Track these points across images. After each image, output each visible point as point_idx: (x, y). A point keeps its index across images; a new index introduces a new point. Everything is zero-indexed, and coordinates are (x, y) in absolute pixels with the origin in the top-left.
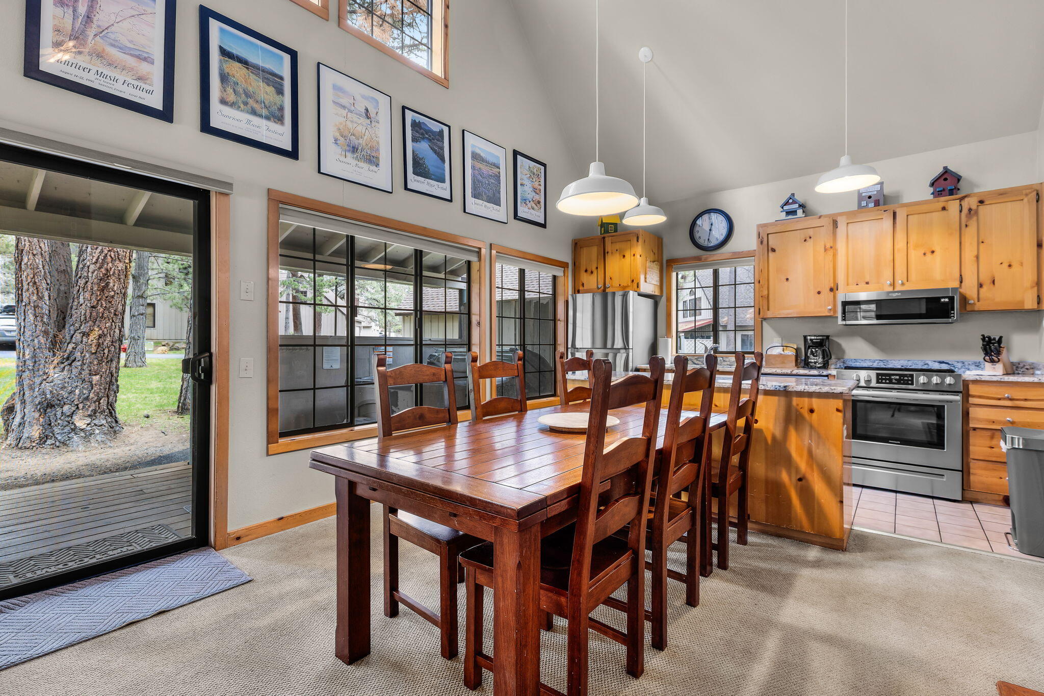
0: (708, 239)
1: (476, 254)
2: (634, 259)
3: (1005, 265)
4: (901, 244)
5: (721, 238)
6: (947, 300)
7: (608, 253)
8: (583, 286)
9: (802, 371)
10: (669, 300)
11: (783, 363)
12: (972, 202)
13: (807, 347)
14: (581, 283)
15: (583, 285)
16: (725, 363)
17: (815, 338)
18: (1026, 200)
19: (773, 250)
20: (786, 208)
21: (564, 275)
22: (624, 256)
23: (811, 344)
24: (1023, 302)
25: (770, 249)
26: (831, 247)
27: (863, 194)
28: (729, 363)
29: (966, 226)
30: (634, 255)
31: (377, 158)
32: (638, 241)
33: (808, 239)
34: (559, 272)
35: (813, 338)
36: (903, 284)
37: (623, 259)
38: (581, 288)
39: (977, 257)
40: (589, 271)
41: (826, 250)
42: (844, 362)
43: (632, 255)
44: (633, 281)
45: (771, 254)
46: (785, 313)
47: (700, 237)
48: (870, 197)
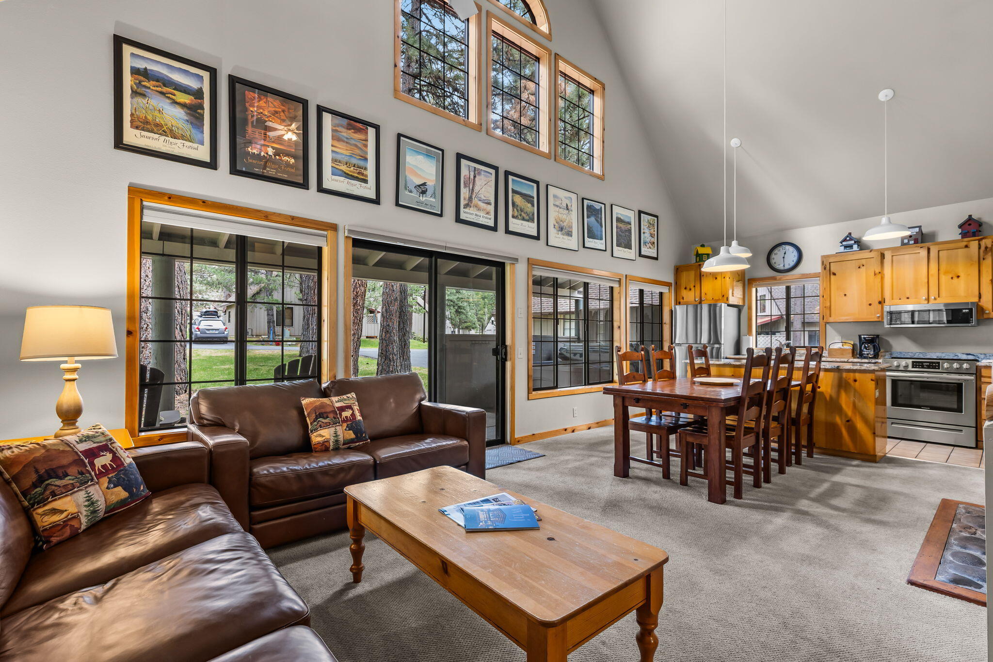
0: (782, 265)
1: (617, 283)
2: (724, 281)
4: (934, 271)
5: (792, 264)
6: (968, 310)
7: (703, 276)
9: (856, 360)
10: (750, 308)
11: (842, 354)
12: (988, 242)
13: (861, 343)
14: (681, 298)
15: (683, 298)
17: (868, 336)
19: (834, 274)
20: (844, 243)
21: (669, 292)
22: (716, 278)
23: (864, 341)
25: (831, 273)
26: (880, 273)
29: (984, 259)
30: (724, 278)
31: (572, 232)
33: (861, 266)
34: (665, 290)
35: (866, 336)
36: (936, 299)
37: (715, 281)
38: (681, 301)
40: (688, 289)
41: (875, 274)
42: (891, 354)
43: (723, 277)
44: (723, 296)
45: (832, 277)
46: (843, 319)
47: (775, 263)
48: (911, 237)
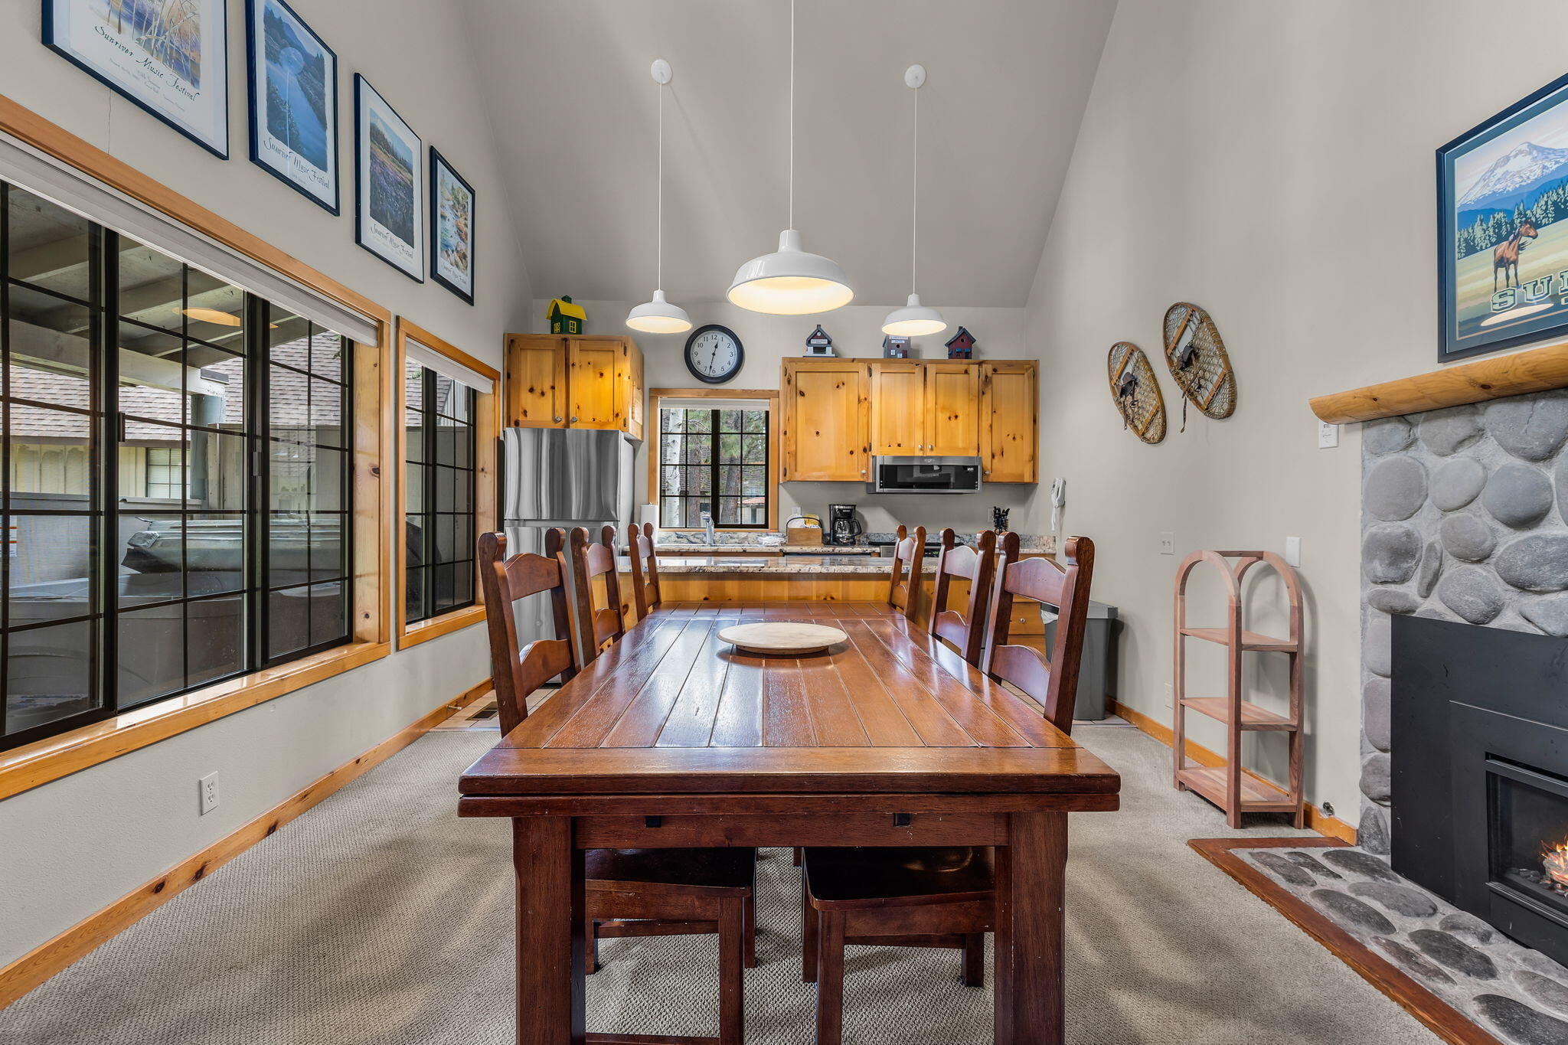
0: (711, 367)
1: (372, 332)
2: (620, 381)
3: (1011, 437)
4: (931, 405)
5: (728, 368)
6: (972, 469)
7: (573, 365)
8: (526, 415)
9: (830, 549)
10: (652, 448)
11: (808, 539)
12: (988, 369)
13: (835, 519)
14: (521, 410)
15: (525, 413)
16: (733, 541)
17: (844, 507)
18: (1026, 375)
19: (802, 394)
20: (813, 341)
21: (494, 393)
22: (602, 375)
23: (839, 515)
24: (1022, 476)
25: (798, 392)
26: (866, 399)
27: (893, 342)
28: (737, 541)
29: (983, 393)
30: (620, 375)
31: (196, 65)
32: (625, 354)
33: (841, 385)
34: (483, 386)
35: (842, 507)
36: (932, 449)
37: (600, 380)
38: (521, 418)
39: (991, 426)
40: (538, 390)
41: (859, 401)
42: (867, 537)
43: (616, 374)
44: (617, 415)
45: (800, 399)
46: (815, 475)
47: (699, 362)
48: (898, 346)
